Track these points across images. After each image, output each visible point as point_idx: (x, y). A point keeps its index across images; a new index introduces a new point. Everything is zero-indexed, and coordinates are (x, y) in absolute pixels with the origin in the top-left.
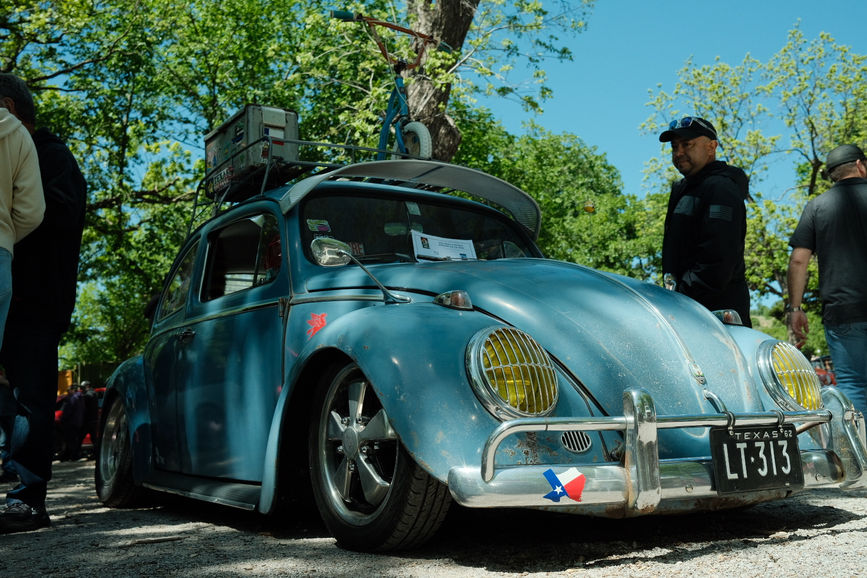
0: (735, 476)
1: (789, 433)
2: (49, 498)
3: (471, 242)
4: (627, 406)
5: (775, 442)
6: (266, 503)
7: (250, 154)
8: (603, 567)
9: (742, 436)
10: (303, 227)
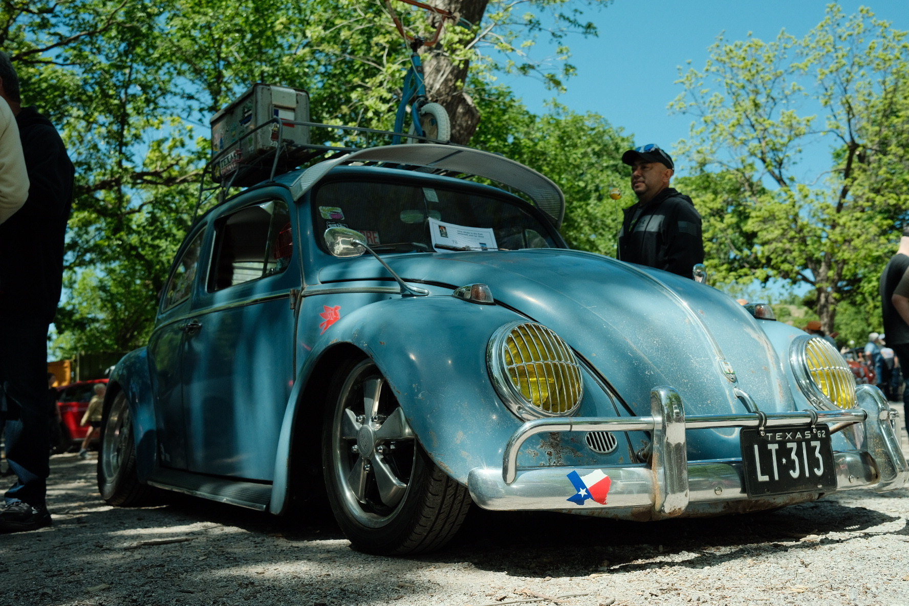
0: (766, 478)
1: (822, 433)
2: (49, 495)
3: (491, 230)
4: (654, 405)
5: (808, 442)
6: (277, 503)
7: (259, 136)
8: (628, 571)
9: (774, 437)
10: (315, 214)
